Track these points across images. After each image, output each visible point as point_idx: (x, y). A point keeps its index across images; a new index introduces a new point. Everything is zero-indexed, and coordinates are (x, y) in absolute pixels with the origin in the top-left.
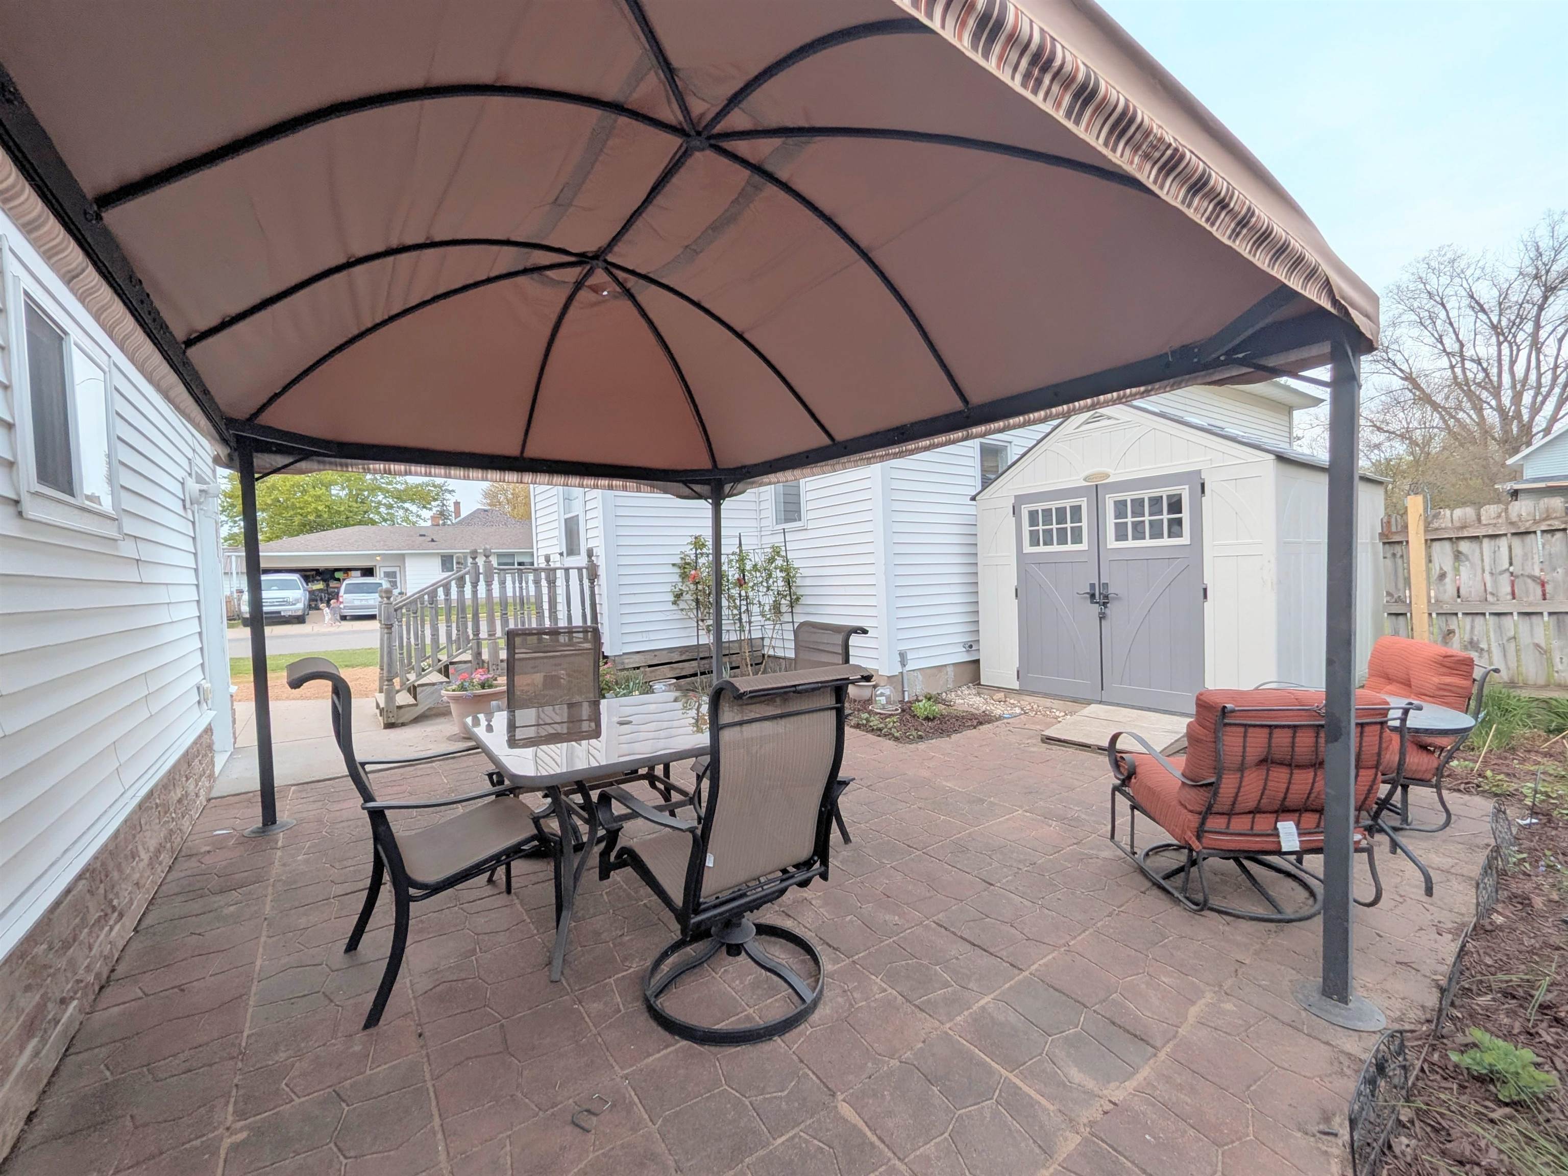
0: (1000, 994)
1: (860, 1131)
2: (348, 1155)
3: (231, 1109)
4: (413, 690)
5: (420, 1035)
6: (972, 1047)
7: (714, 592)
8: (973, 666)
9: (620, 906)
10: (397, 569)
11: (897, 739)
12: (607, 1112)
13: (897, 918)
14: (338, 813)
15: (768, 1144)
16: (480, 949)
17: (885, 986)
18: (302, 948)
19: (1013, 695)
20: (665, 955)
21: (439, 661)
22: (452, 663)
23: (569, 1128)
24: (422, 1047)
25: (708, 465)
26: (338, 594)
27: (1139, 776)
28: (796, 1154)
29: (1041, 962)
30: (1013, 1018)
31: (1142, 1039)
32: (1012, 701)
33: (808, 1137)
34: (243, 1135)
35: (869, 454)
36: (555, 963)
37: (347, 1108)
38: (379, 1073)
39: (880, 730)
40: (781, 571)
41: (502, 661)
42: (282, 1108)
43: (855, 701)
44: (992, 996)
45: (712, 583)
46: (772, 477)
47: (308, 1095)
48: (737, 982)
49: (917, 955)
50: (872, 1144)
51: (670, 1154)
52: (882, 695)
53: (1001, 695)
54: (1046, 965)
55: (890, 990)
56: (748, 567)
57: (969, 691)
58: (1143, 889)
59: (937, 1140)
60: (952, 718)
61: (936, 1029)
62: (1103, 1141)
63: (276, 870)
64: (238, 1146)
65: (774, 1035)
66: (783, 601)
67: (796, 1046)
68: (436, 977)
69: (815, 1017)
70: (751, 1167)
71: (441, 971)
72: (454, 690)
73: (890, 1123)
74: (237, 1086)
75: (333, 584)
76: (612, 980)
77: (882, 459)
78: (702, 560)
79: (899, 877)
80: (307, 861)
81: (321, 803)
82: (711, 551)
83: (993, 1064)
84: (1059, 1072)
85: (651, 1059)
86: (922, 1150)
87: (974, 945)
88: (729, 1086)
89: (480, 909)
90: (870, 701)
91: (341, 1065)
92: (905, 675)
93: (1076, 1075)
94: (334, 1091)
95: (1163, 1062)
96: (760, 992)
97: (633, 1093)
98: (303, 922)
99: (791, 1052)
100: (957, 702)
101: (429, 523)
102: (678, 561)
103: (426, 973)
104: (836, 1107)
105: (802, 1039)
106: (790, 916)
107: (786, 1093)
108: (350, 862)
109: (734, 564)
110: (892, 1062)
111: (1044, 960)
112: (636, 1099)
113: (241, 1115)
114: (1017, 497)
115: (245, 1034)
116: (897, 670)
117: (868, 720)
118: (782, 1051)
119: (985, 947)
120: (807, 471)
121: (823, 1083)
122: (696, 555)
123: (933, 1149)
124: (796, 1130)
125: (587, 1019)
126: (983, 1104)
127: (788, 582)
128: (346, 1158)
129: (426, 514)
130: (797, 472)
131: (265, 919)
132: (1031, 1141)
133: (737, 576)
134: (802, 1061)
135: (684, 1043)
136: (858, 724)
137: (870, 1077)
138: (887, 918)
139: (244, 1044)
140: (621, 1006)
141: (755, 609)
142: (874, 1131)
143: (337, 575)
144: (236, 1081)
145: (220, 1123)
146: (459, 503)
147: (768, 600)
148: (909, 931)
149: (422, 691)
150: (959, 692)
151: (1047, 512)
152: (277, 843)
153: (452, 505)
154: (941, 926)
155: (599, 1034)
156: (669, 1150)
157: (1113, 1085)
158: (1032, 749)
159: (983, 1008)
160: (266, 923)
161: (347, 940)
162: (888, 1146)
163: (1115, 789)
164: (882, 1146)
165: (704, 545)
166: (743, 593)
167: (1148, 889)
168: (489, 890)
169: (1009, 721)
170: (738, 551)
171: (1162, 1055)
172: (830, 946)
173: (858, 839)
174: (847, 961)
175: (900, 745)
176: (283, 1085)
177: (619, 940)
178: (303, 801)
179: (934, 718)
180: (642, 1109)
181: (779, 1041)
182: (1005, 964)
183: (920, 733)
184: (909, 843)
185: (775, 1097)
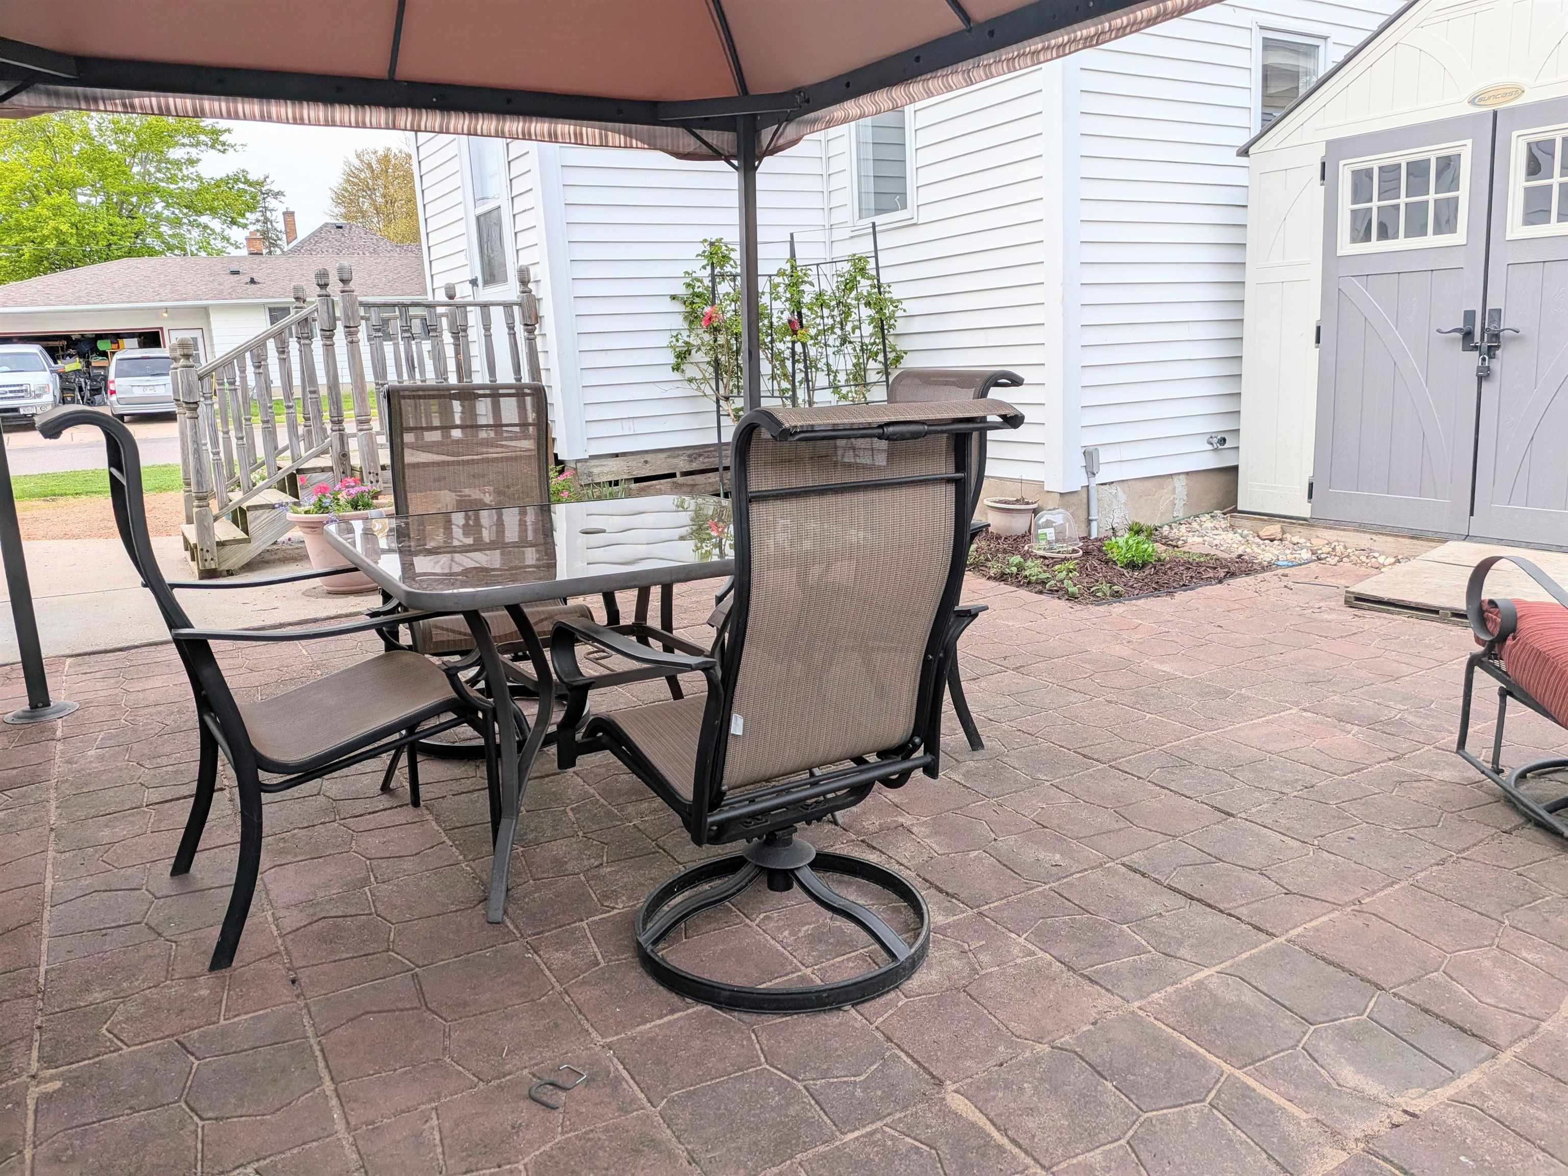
0: (1232, 966)
1: (981, 1130)
2: (204, 1116)
3: (35, 1054)
4: (240, 517)
5: (293, 982)
6: (1176, 1034)
7: (745, 347)
8: (1223, 478)
9: (594, 827)
10: (197, 334)
11: (1072, 597)
12: (582, 1087)
13: (1058, 857)
14: (141, 695)
15: (833, 1138)
16: (376, 878)
17: (1033, 948)
18: (111, 867)
19: (1299, 529)
20: (667, 892)
21: (279, 468)
22: (299, 471)
23: (524, 1104)
24: (298, 996)
25: (730, 89)
26: (105, 378)
27: (1520, 636)
28: (877, 1153)
29: (1308, 925)
30: (1249, 997)
31: (1473, 1035)
32: (1295, 539)
33: (896, 1134)
34: (58, 1084)
35: (1036, 44)
36: (493, 896)
37: (196, 1063)
38: (239, 1023)
39: (1044, 583)
40: (868, 304)
41: (383, 468)
42: (105, 1057)
43: (998, 537)
44: (1218, 968)
45: (742, 328)
46: (851, 107)
47: (141, 1043)
48: (786, 933)
49: (1091, 908)
50: (1000, 1148)
51: (680, 1142)
52: (1048, 524)
53: (1274, 529)
54: (1316, 929)
55: (1041, 954)
56: (807, 299)
57: (1215, 523)
58: (1508, 827)
59: (1107, 1147)
60: (1178, 564)
61: (1116, 1008)
62: (1385, 1159)
63: (58, 768)
64: (52, 1096)
65: (845, 1001)
66: (872, 364)
67: (881, 1019)
68: (311, 911)
69: (914, 983)
70: (806, 1164)
71: (318, 903)
72: (306, 512)
73: (1031, 1123)
74: (39, 1028)
75: (96, 361)
76: (584, 924)
77: (1062, 51)
78: (724, 288)
79: (1065, 799)
80: (101, 758)
81: (112, 681)
82: (738, 270)
83: (1208, 1055)
84: (1322, 1071)
85: (648, 1025)
86: (1080, 1158)
87: (1192, 898)
88: (772, 1066)
89: (371, 826)
90: (1026, 537)
91: (182, 1011)
92: (1093, 492)
93: (1350, 1076)
94: (177, 1041)
95: (1507, 1065)
96: (822, 947)
97: (620, 1067)
98: (106, 835)
99: (873, 1027)
100: (1190, 540)
101: (244, 252)
102: (682, 291)
103: (296, 905)
104: (944, 1099)
105: (891, 1012)
106: (874, 848)
107: (862, 1078)
108: (164, 761)
109: (781, 289)
110: (1038, 1047)
111: (1314, 923)
112: (625, 1074)
113: (48, 1061)
114: (1330, 144)
115: (42, 970)
116: (1078, 481)
117: (1020, 568)
118: (857, 1025)
119: (1211, 902)
120: (916, 88)
121: (924, 1068)
122: (713, 277)
123: (1099, 1158)
124: (879, 1124)
125: (547, 973)
126: (1188, 1107)
127: (882, 326)
128: (202, 1119)
129: (238, 235)
130: (898, 93)
131: (52, 830)
132: (1264, 1156)
133: (786, 316)
134: (889, 1039)
135: (700, 1008)
136: (1003, 574)
137: (1001, 1065)
138: (1041, 857)
139: (42, 981)
140: (599, 957)
141: (821, 379)
142: (1004, 1132)
143: (102, 345)
144: (38, 1022)
145: (22, 1070)
146: (293, 213)
147: (844, 363)
148: (1078, 875)
149: (256, 518)
150: (1195, 525)
151: (1390, 172)
152: (54, 733)
153: (281, 218)
154: (1135, 871)
155: (567, 993)
156: (678, 1138)
157: (1413, 1092)
158: (1326, 616)
159: (1200, 984)
160: (53, 834)
161: (173, 860)
162: (1027, 1153)
163: (1474, 662)
164: (1016, 1150)
165: (726, 258)
166: (799, 348)
167: (1516, 828)
168: (384, 801)
169: (1287, 571)
170: (787, 267)
171: (1506, 1057)
172: (941, 891)
173: (996, 745)
174: (970, 912)
175: (1078, 607)
176: (104, 1031)
177: (594, 872)
178: (84, 677)
179: (1144, 565)
180: (635, 1088)
181: (853, 1012)
182: (1243, 926)
183: (1115, 588)
184: (1086, 751)
185: (845, 1082)
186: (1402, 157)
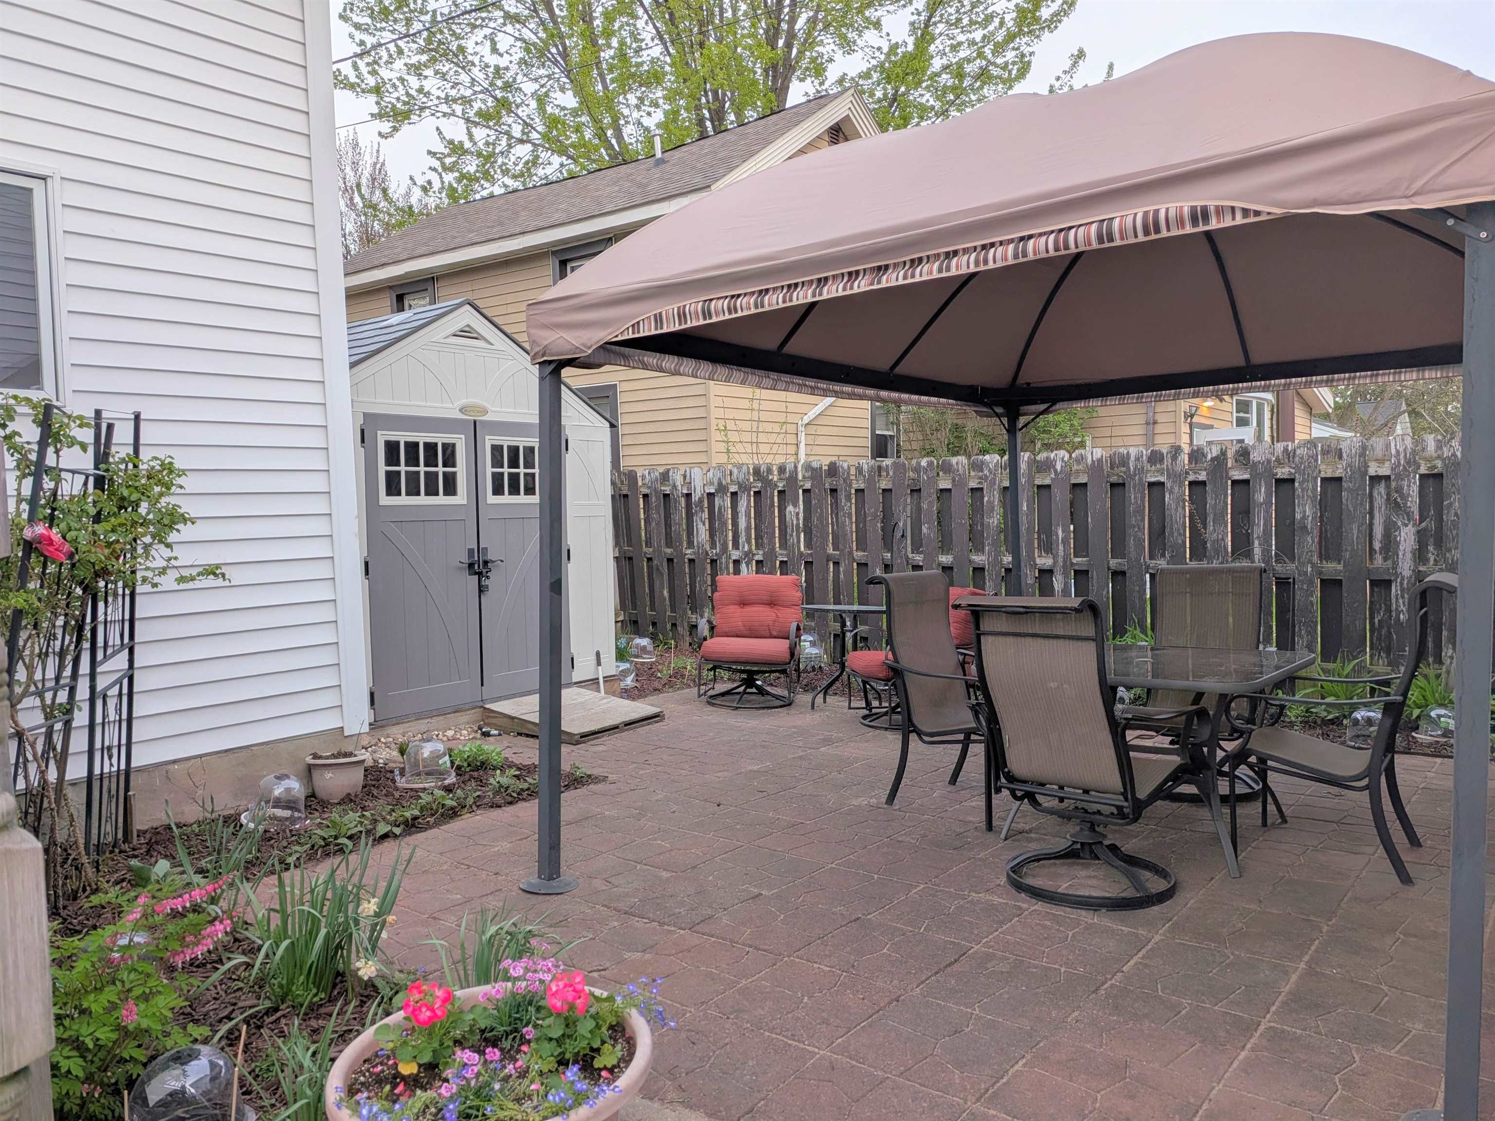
114: (367, 415)
151: (412, 447)
186: (422, 438)
